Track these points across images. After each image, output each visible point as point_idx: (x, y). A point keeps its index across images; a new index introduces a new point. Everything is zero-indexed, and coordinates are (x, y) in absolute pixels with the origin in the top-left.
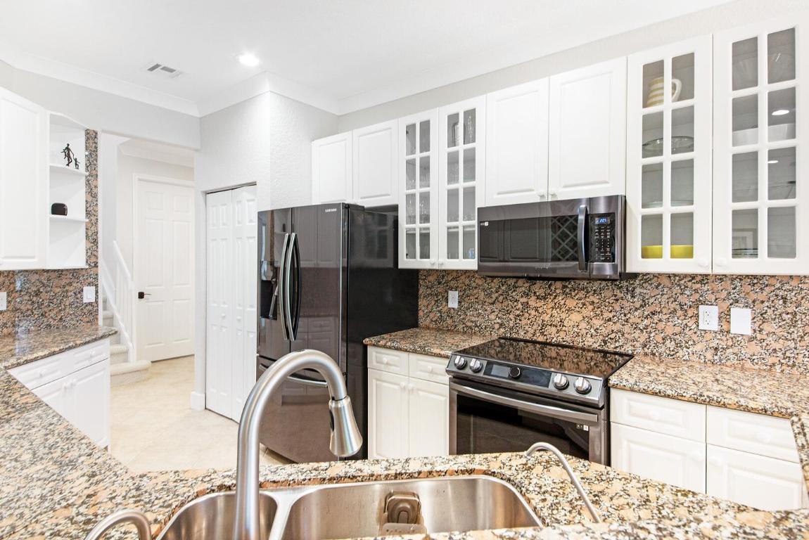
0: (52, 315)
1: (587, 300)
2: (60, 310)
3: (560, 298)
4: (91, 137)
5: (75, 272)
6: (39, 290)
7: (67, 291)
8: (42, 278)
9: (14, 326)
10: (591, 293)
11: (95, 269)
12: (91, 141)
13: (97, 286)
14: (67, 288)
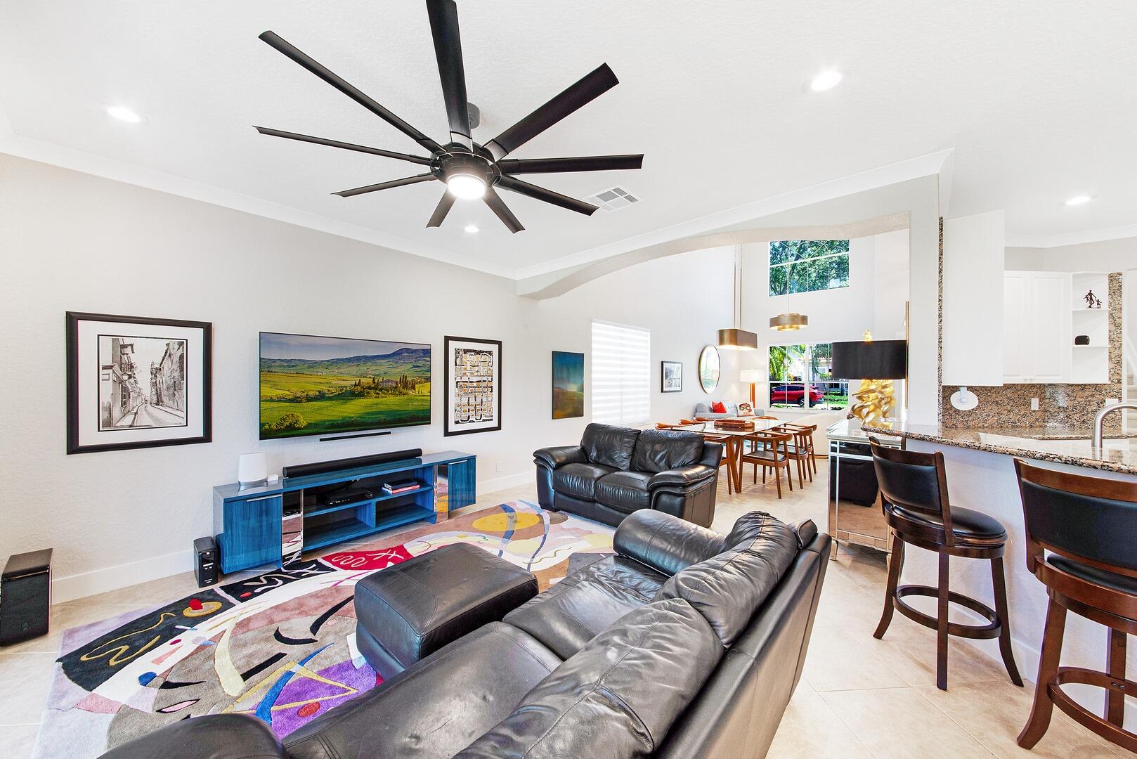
4: (1115, 279)
5: (1098, 387)
7: (1090, 401)
11: (1118, 384)
12: (1114, 282)
14: (1090, 399)
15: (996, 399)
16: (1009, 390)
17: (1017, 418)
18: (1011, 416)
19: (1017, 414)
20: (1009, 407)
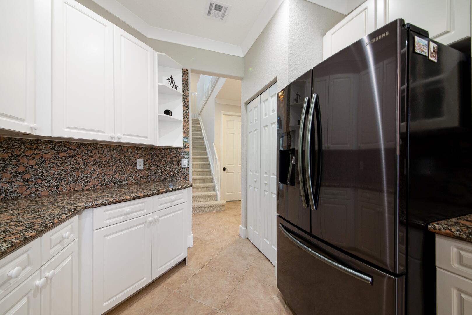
0: (166, 174)
2: (170, 171)
4: (185, 73)
6: (160, 159)
7: (174, 161)
8: (162, 153)
9: (148, 178)
11: (188, 149)
12: (185, 76)
13: (188, 159)
14: (174, 159)
15: (100, 160)
16: (115, 151)
17: (123, 178)
18: (117, 176)
19: (123, 174)
20: (114, 168)
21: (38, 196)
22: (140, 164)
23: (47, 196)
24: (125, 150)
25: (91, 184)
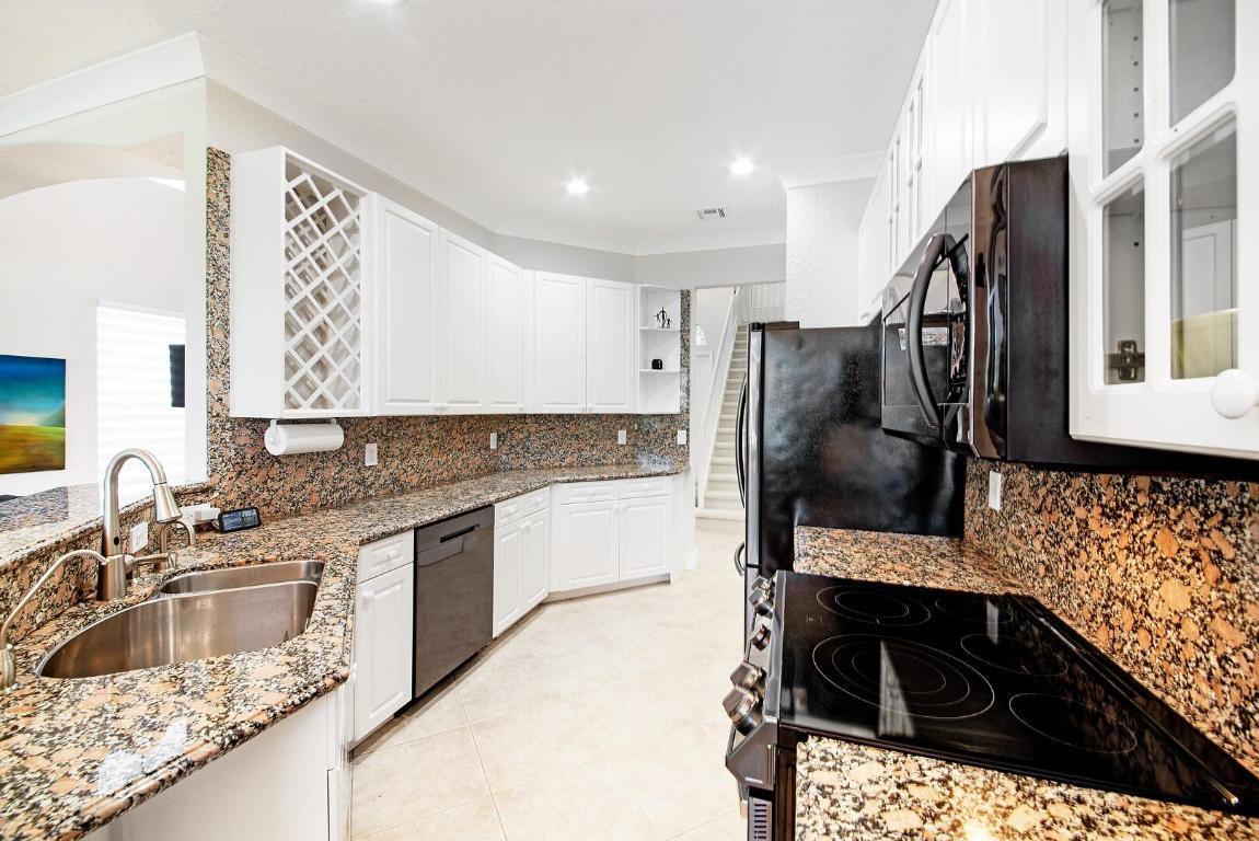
0: (656, 452)
1: (1206, 542)
3: (1145, 523)
5: (672, 417)
6: (648, 431)
10: (1214, 522)
12: (685, 300)
13: (688, 430)
14: (666, 431)
15: (577, 432)
17: (602, 455)
18: (595, 453)
19: (602, 449)
20: (592, 442)
21: (525, 468)
22: (622, 437)
23: (531, 469)
24: (604, 419)
25: (568, 460)
